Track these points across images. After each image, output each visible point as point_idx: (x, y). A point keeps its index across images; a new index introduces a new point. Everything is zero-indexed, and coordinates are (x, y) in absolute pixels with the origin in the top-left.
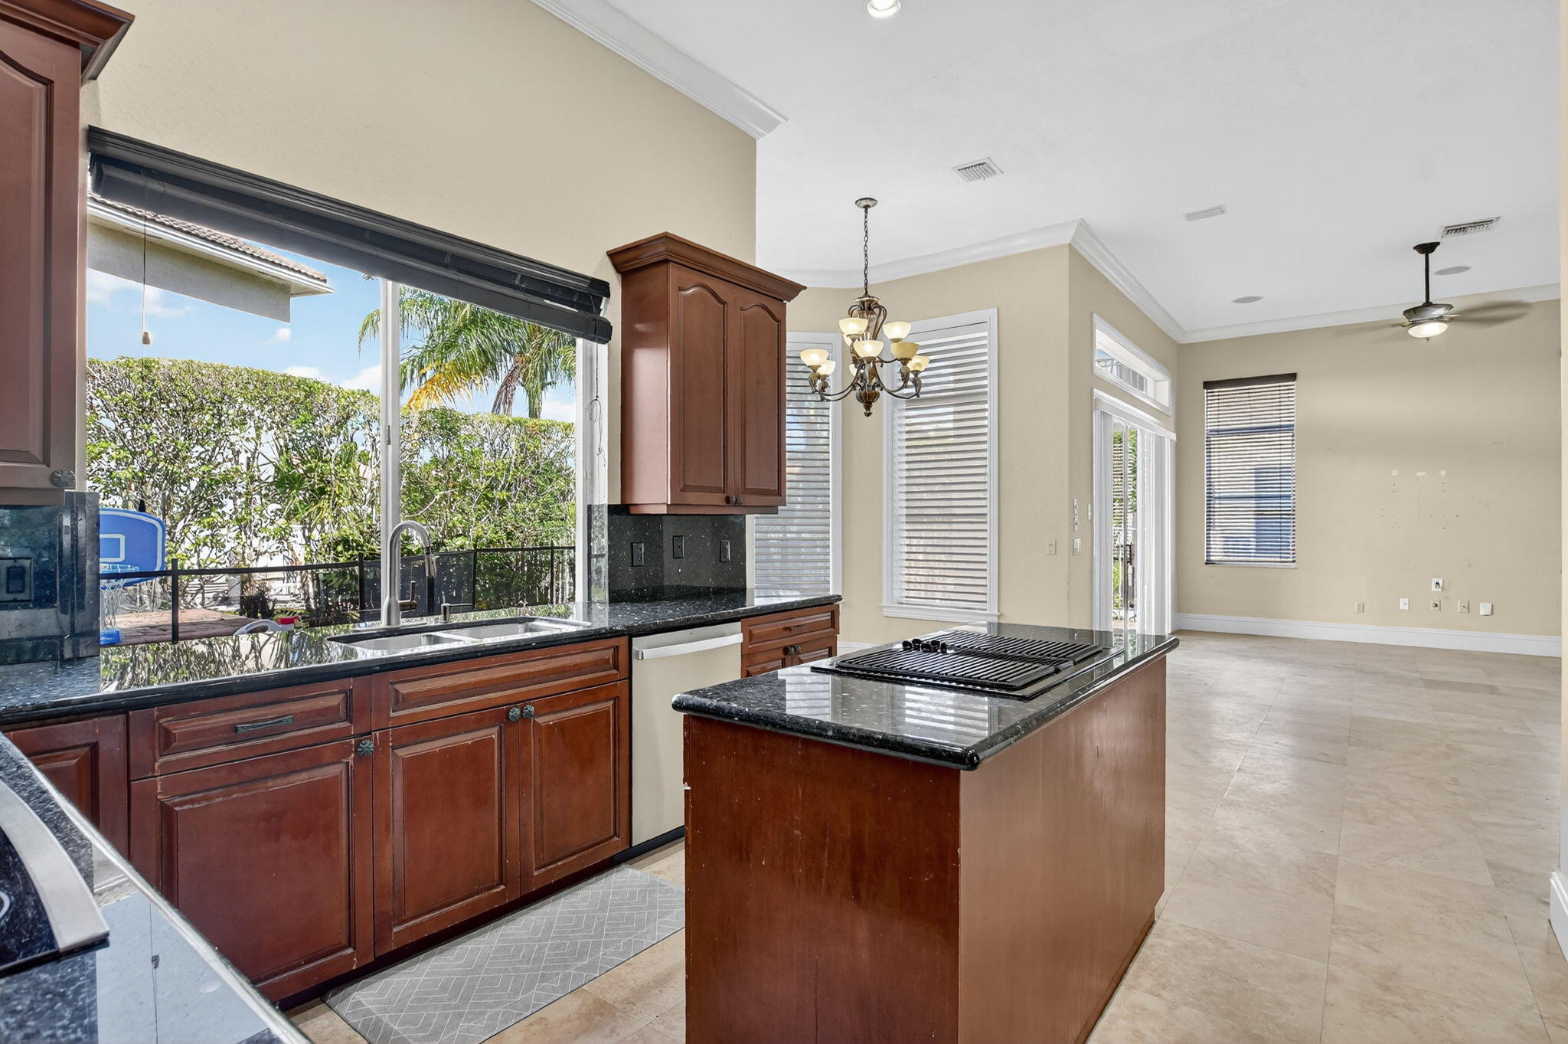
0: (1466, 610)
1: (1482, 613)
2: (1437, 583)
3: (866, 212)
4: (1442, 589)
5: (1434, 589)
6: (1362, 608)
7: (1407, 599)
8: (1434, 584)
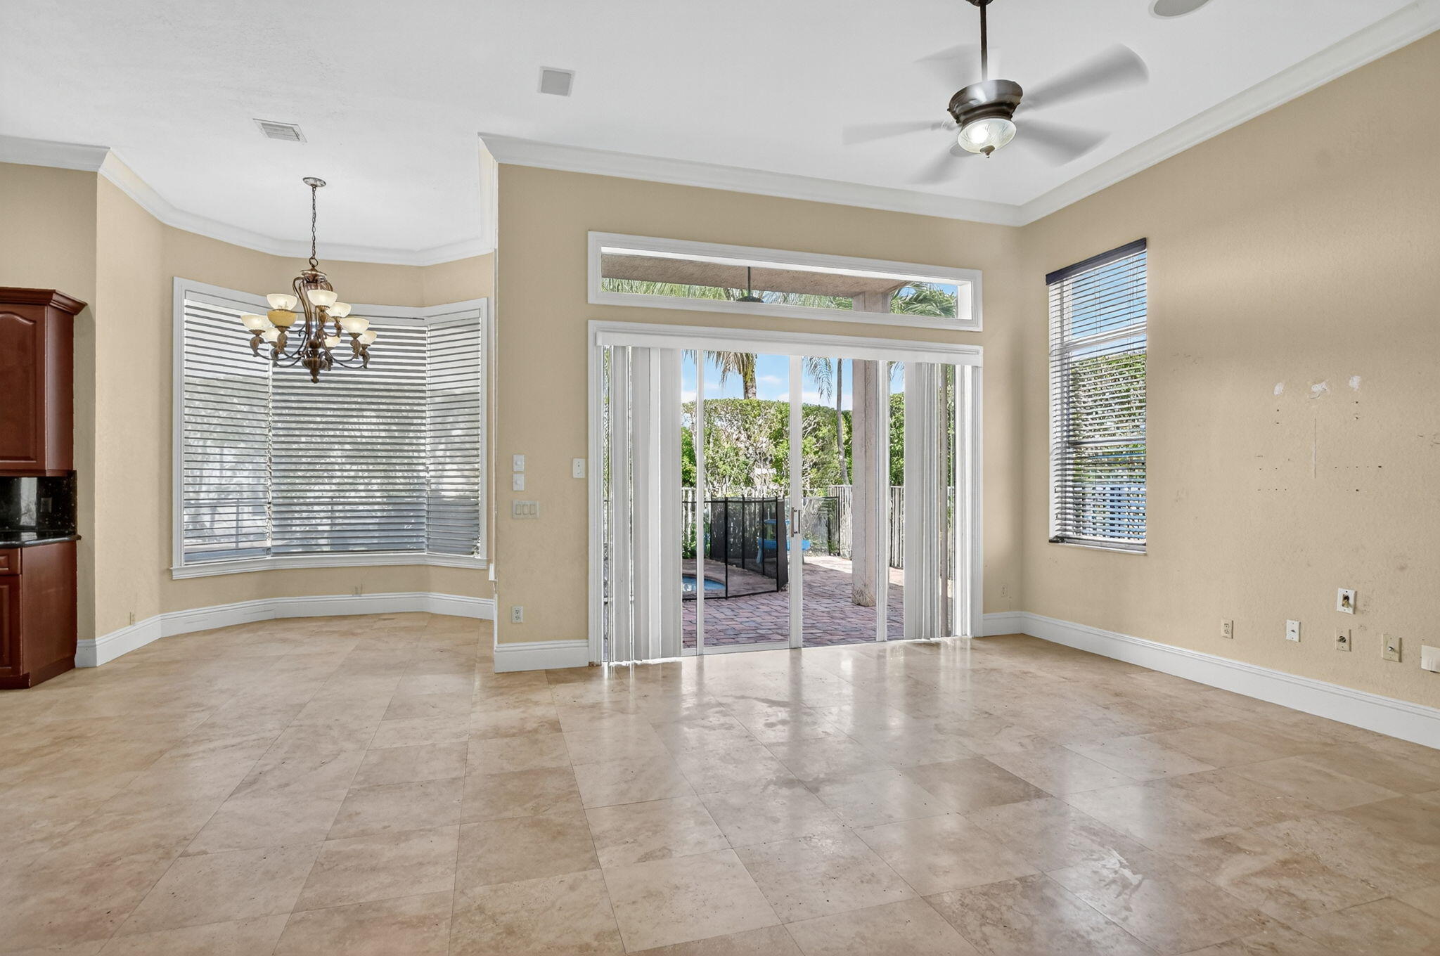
0: (1396, 657)
1: (1424, 665)
2: (1346, 598)
3: (314, 191)
4: (1355, 609)
5: (1340, 608)
6: (1231, 629)
7: (1297, 624)
8: (1340, 600)
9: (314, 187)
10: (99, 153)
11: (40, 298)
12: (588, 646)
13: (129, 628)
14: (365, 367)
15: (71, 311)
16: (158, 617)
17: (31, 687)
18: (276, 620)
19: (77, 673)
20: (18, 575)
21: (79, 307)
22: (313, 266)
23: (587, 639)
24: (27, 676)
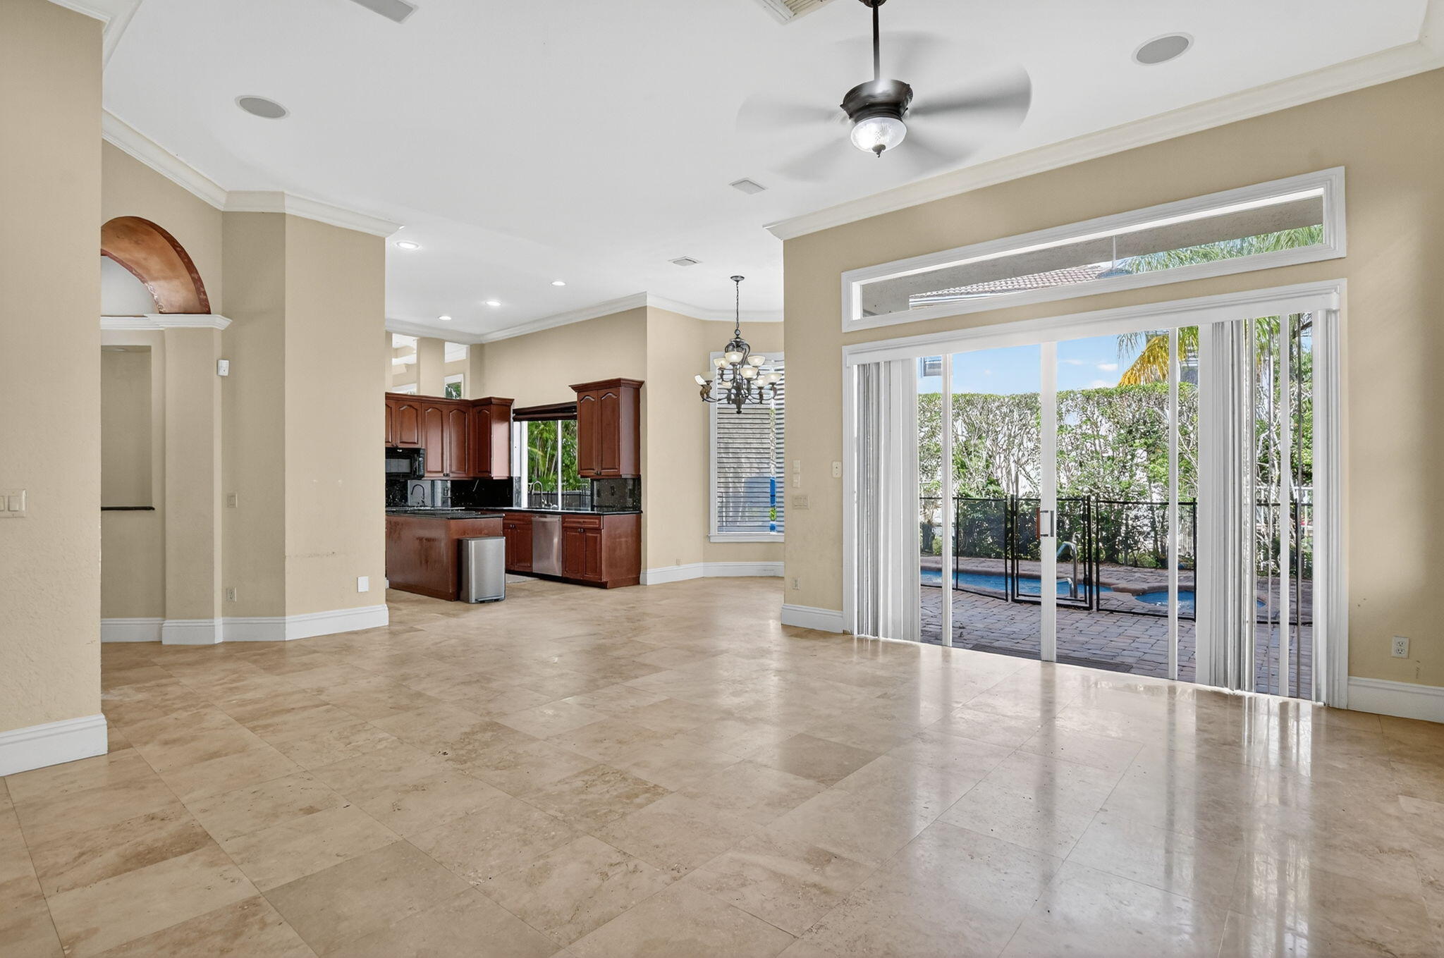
3: (737, 286)
9: (738, 281)
10: (643, 296)
11: (615, 384)
12: (842, 617)
13: (676, 568)
14: (761, 403)
15: (637, 387)
16: (702, 564)
17: (610, 588)
18: (774, 577)
19: (640, 587)
20: (601, 530)
21: (641, 383)
22: (738, 335)
23: (842, 610)
24: (606, 583)
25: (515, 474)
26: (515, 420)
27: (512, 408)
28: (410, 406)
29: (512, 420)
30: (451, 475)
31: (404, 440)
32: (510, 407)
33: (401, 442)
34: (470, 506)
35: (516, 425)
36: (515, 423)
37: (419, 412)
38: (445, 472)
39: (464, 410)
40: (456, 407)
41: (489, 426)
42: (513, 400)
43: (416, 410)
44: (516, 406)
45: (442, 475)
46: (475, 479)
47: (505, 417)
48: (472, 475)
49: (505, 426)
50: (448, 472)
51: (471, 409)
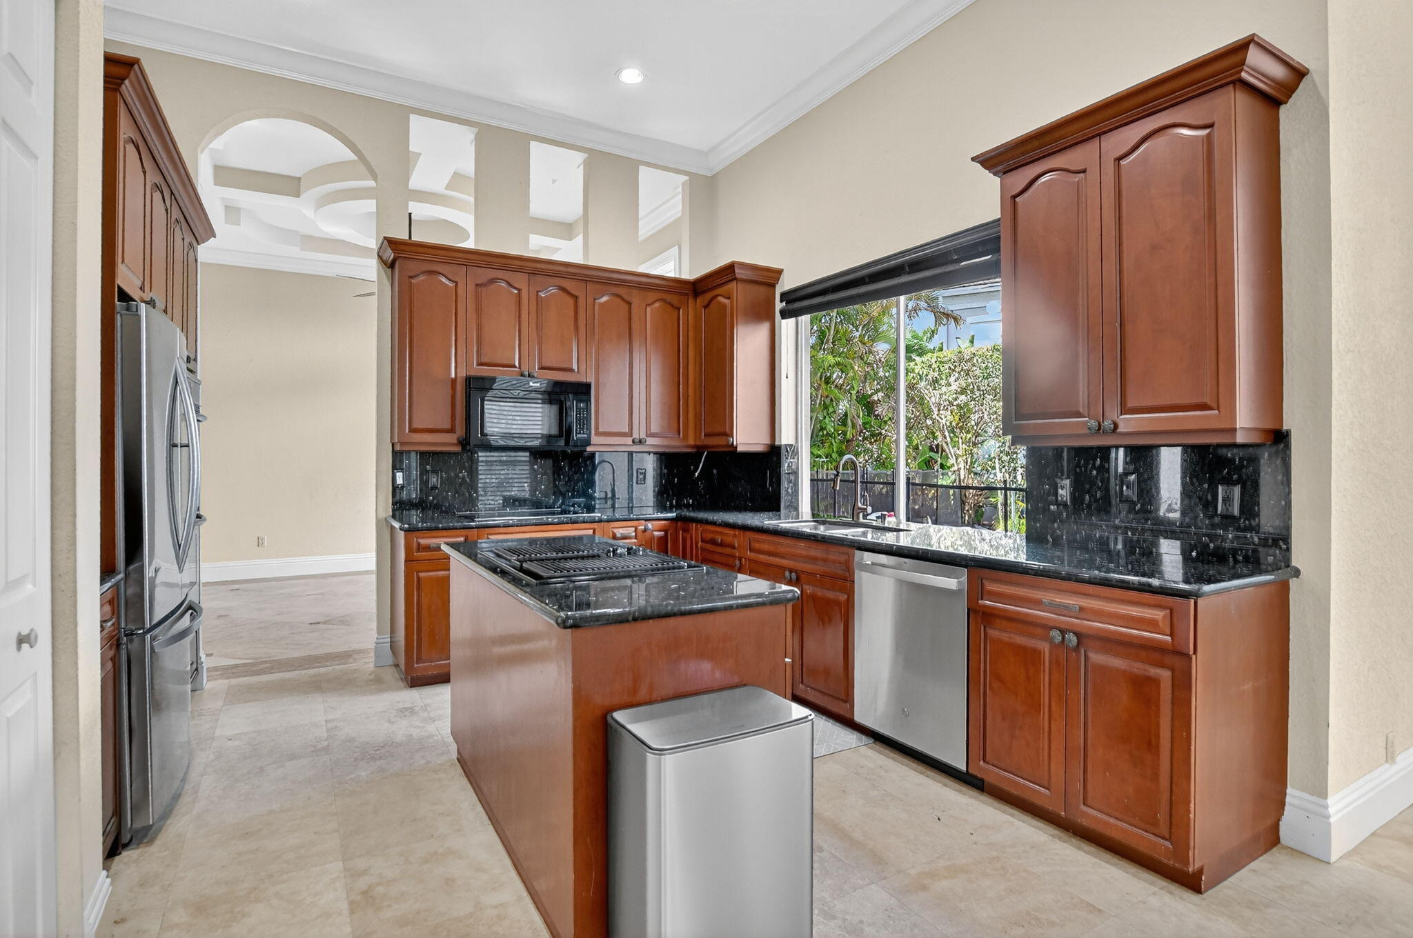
25: (786, 437)
26: (785, 314)
27: (779, 290)
28: (563, 289)
29: (778, 315)
30: (650, 441)
31: (544, 364)
32: (773, 286)
33: (542, 368)
34: (687, 506)
35: (787, 327)
36: (784, 322)
37: (581, 302)
38: (635, 435)
39: (675, 303)
40: (659, 295)
41: (728, 332)
42: (783, 270)
43: (576, 298)
44: (787, 283)
45: (629, 441)
46: (700, 449)
47: (762, 313)
48: (691, 442)
49: (762, 332)
50: (643, 436)
51: (691, 301)
